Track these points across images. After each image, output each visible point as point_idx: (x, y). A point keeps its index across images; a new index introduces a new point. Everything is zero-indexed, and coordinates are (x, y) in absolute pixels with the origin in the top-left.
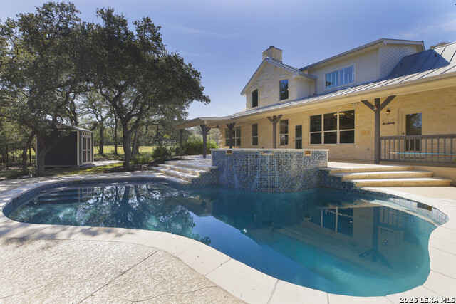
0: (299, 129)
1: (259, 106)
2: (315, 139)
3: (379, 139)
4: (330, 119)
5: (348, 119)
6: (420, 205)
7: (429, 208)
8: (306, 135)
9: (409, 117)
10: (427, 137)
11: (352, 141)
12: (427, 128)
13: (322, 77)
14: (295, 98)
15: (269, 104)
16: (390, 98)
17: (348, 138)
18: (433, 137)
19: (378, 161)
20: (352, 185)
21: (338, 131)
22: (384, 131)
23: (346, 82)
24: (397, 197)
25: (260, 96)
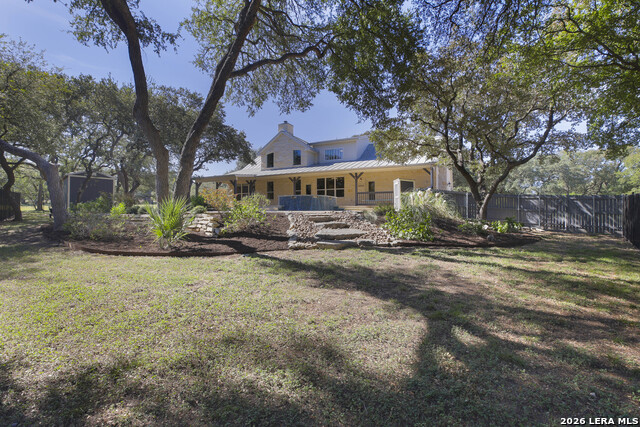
0: (309, 187)
1: (275, 167)
3: (357, 193)
4: (330, 182)
5: (341, 182)
8: (314, 191)
9: (370, 183)
11: (343, 196)
12: (377, 188)
13: (322, 152)
14: (306, 165)
15: (284, 167)
16: (362, 173)
17: (340, 194)
19: (357, 205)
21: (335, 189)
22: (360, 190)
25: (276, 160)
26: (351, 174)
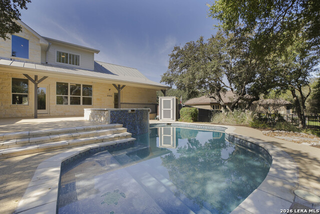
6: (167, 124)
12: (122, 100)
16: (124, 86)
26: (114, 85)
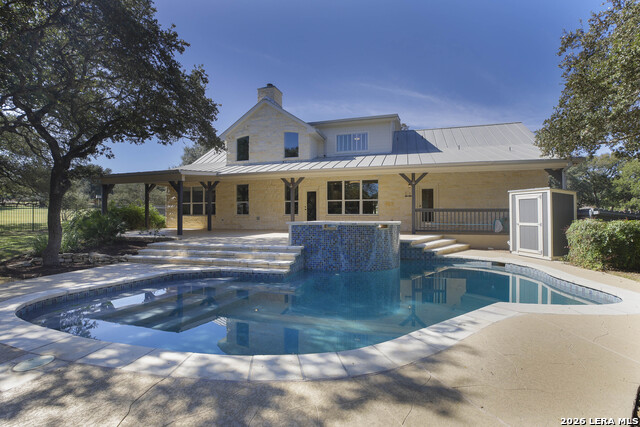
0: (312, 196)
1: (251, 160)
2: (334, 209)
6: (494, 263)
7: (503, 265)
8: (322, 203)
9: (424, 192)
10: (439, 210)
12: (439, 202)
13: (332, 137)
14: (308, 158)
15: (268, 161)
16: (424, 174)
18: (443, 210)
19: (414, 232)
20: (433, 254)
21: (361, 201)
23: (354, 149)
24: (473, 260)
25: (252, 147)
26: (403, 175)
